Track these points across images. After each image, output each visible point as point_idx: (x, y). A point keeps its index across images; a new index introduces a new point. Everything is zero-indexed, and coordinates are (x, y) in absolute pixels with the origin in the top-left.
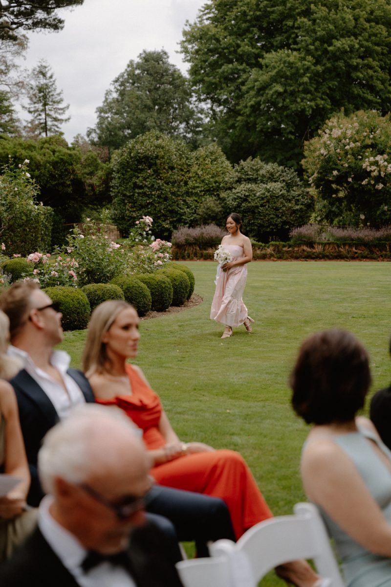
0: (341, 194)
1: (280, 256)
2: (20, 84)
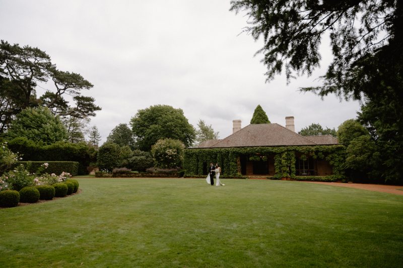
0: (162, 160)
1: (143, 176)
2: (88, 131)
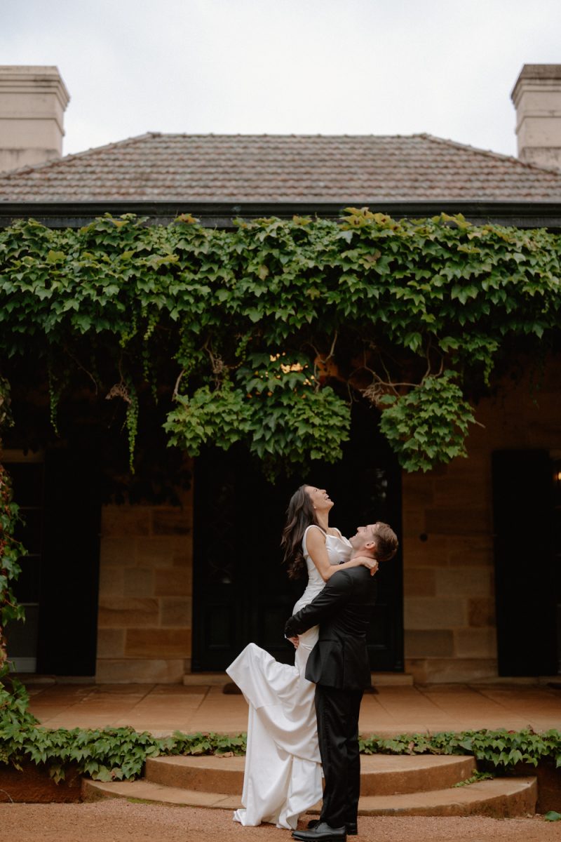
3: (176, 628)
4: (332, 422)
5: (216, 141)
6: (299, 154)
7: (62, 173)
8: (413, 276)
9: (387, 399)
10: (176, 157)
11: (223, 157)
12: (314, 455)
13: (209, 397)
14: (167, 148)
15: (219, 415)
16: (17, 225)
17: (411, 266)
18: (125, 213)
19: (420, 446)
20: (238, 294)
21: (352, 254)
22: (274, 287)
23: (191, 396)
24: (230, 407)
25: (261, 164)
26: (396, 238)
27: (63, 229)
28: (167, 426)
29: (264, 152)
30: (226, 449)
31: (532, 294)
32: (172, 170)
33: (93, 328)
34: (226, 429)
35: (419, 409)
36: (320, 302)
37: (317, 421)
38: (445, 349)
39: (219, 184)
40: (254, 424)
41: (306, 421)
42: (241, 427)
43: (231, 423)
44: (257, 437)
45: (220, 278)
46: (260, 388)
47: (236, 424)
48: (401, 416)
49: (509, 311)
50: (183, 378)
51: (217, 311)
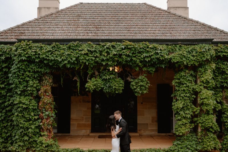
3: (88, 123)
4: (120, 85)
5: (96, 5)
6: (115, 9)
7: (60, 14)
8: (137, 55)
9: (132, 80)
10: (86, 10)
11: (97, 10)
12: (117, 92)
13: (94, 80)
14: (84, 7)
15: (97, 84)
16: (54, 44)
17: (137, 53)
18: (77, 41)
19: (138, 91)
20: (100, 59)
21: (124, 51)
22: (108, 58)
23: (91, 80)
24: (99, 82)
25: (107, 12)
26: (134, 47)
27: (64, 45)
28: (86, 86)
29: (107, 8)
30: (98, 91)
31: (162, 59)
32: (85, 13)
33: (70, 66)
34: (98, 87)
35: (138, 83)
36: (118, 61)
37: (117, 85)
38: (144, 70)
39: (96, 18)
40: (104, 86)
41: (115, 85)
42: (101, 86)
43: (99, 86)
44: (105, 88)
45: (97, 56)
46: (105, 78)
47: (100, 86)
48: (134, 84)
49: (157, 63)
50: (89, 76)
51: (96, 62)
